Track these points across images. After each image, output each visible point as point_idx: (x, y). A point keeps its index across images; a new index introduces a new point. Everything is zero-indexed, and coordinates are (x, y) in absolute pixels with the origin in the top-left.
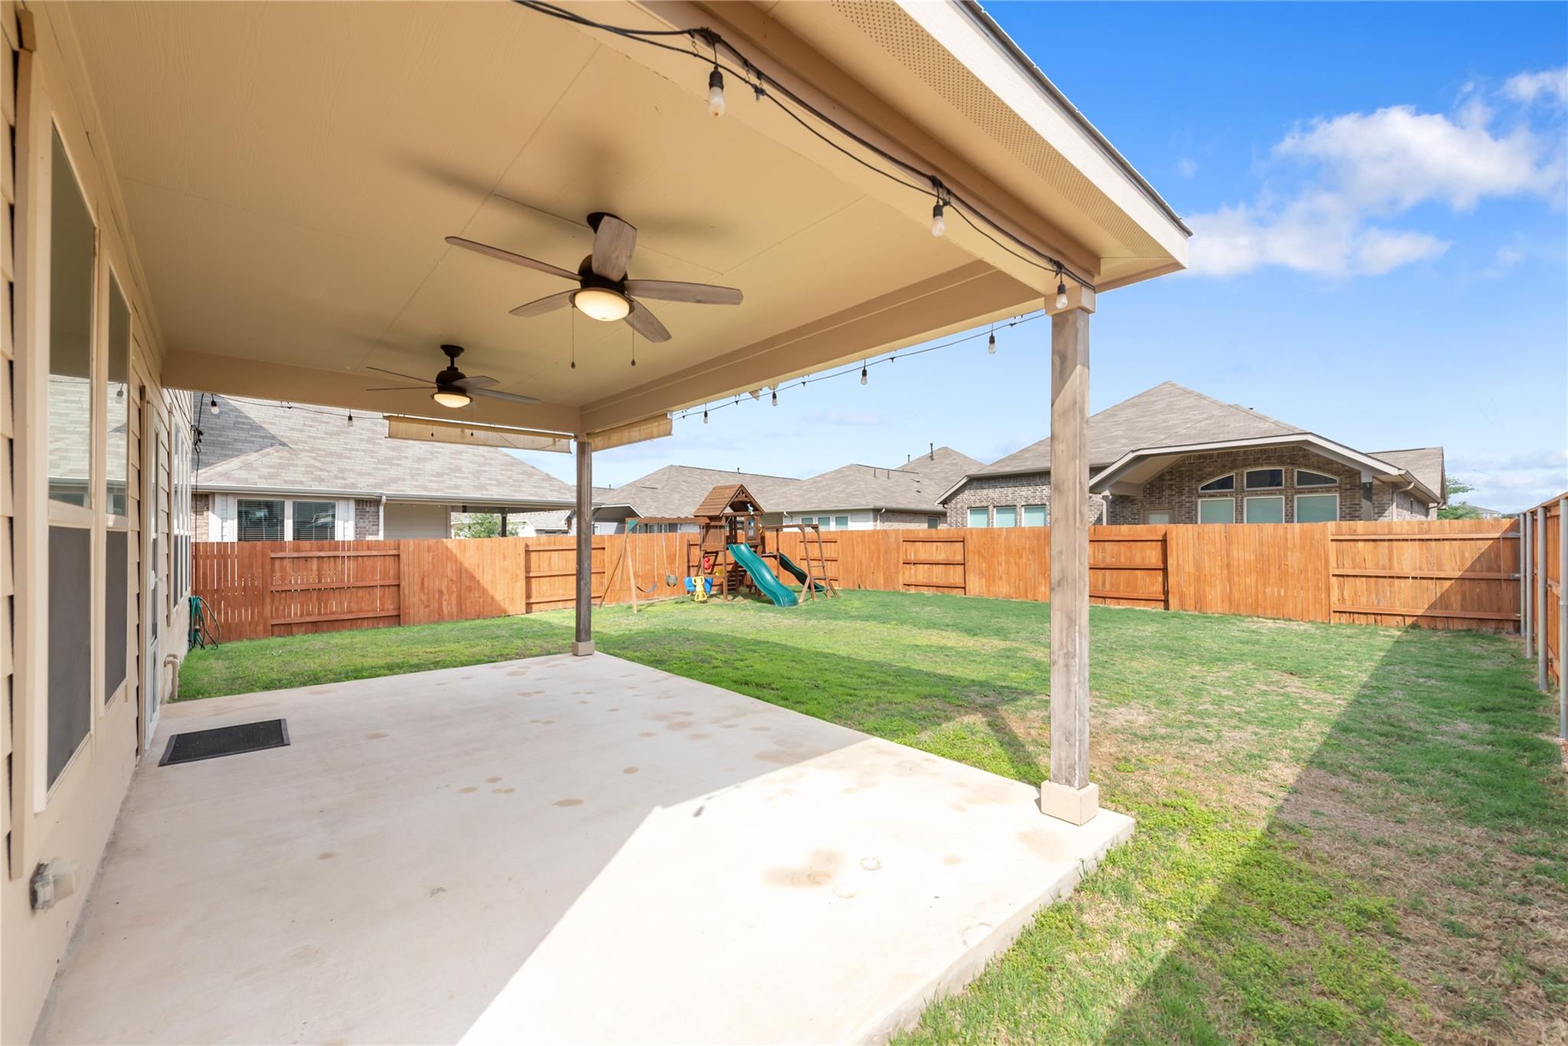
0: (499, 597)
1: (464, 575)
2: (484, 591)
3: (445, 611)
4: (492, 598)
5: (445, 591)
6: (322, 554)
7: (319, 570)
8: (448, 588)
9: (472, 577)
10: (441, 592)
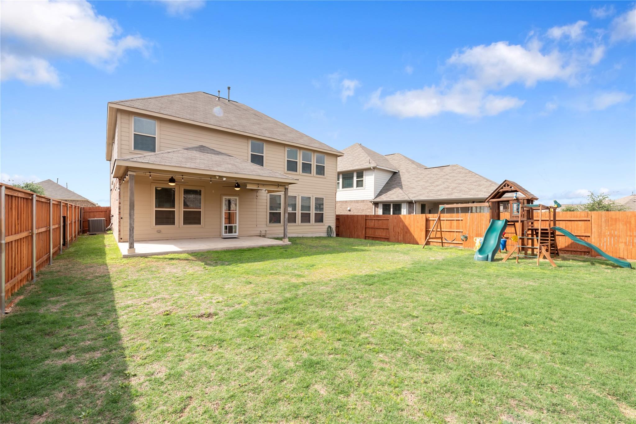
0: (416, 237)
1: (405, 228)
2: (411, 234)
3: (400, 239)
4: (414, 237)
5: (399, 232)
6: (374, 218)
7: (374, 223)
8: (400, 231)
9: (407, 228)
10: (399, 233)
